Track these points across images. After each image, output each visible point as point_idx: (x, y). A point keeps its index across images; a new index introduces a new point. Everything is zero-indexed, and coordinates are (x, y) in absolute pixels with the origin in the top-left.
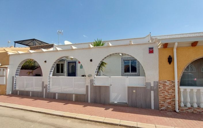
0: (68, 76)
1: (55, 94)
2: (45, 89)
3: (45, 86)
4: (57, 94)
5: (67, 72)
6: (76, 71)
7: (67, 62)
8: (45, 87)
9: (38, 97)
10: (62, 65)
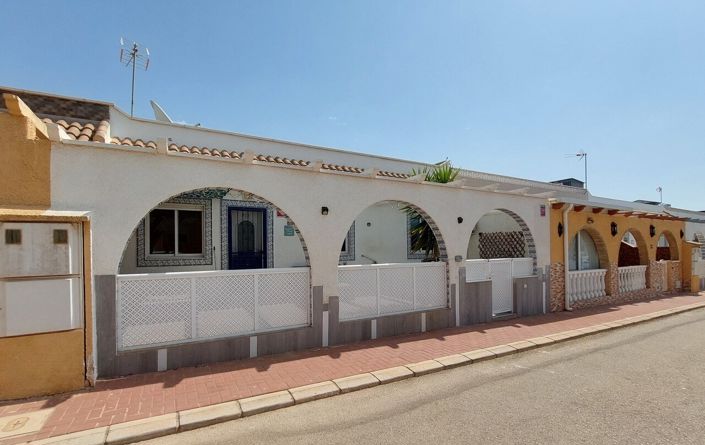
0: (230, 268)
1: (366, 324)
2: (326, 315)
3: (326, 300)
4: (374, 324)
5: (225, 248)
6: (269, 244)
7: (225, 208)
8: (326, 307)
9: (295, 349)
10: (196, 218)
